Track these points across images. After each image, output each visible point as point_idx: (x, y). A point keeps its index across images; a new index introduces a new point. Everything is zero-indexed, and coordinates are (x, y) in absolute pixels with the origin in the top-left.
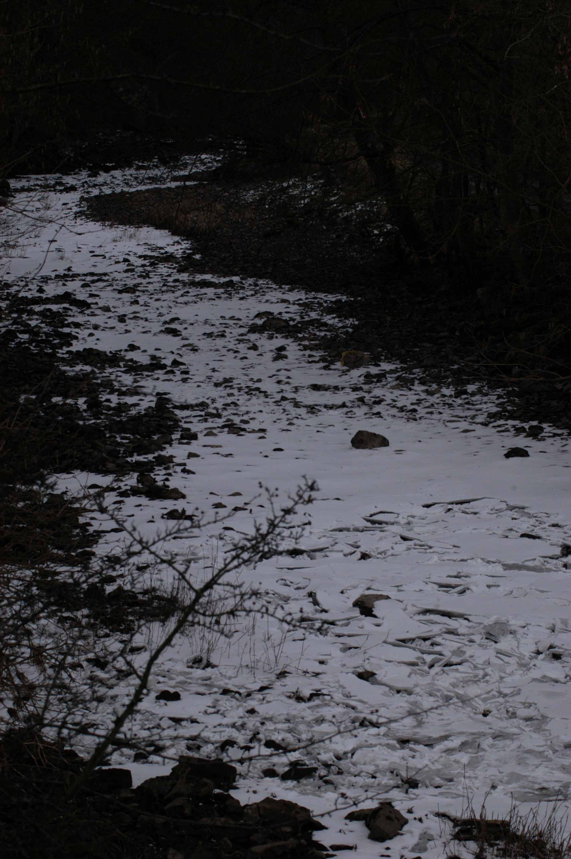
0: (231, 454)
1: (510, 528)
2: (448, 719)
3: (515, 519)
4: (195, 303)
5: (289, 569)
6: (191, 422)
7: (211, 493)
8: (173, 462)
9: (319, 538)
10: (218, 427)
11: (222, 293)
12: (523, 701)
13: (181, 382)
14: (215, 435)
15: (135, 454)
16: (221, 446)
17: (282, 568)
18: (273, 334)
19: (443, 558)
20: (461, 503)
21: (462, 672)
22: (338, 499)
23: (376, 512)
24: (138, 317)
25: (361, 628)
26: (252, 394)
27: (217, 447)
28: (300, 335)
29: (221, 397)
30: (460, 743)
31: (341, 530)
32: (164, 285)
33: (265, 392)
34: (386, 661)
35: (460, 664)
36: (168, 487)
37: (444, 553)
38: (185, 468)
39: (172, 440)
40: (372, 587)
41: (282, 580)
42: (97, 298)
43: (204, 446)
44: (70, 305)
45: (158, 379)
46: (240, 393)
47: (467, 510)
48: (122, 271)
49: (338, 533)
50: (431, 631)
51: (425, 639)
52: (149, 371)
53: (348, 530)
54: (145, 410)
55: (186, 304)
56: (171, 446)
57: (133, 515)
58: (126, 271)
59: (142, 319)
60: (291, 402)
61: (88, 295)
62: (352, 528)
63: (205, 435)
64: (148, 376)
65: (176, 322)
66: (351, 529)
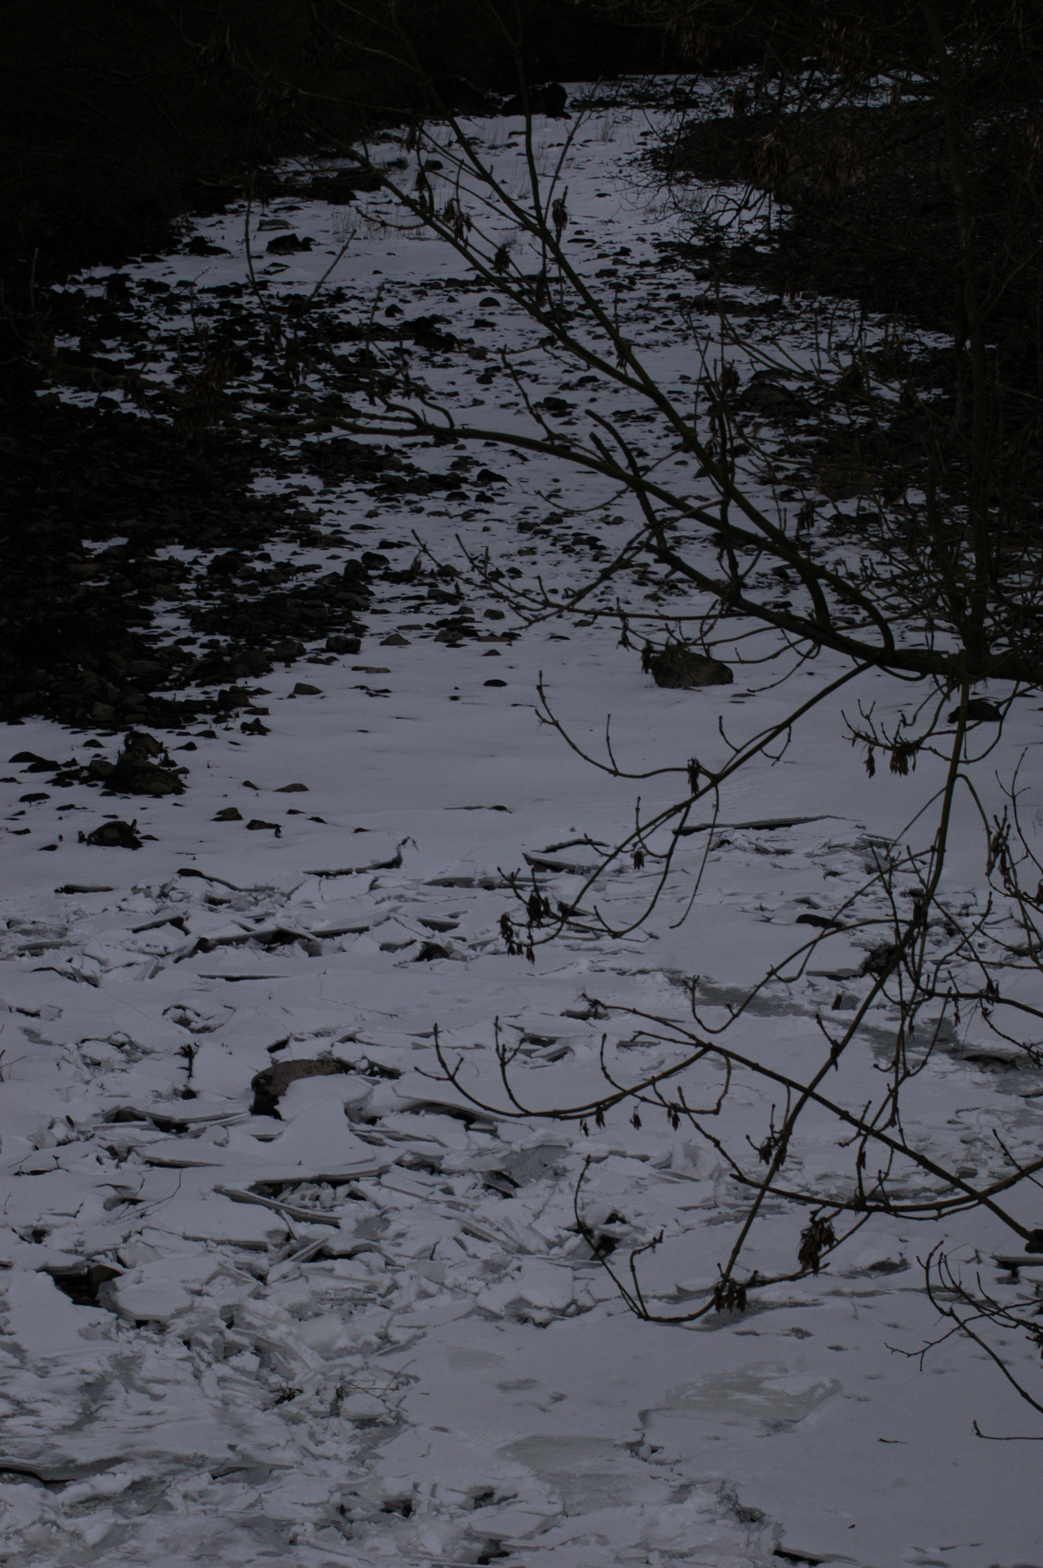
0: (387, 691)
1: (803, 896)
2: (162, 1413)
3: (834, 874)
4: (666, 344)
5: (230, 979)
6: (386, 612)
7: (247, 784)
8: (248, 705)
9: (377, 903)
10: (428, 625)
11: (740, 326)
12: (396, 1369)
13: (459, 519)
14: (407, 643)
15: (193, 683)
16: (387, 671)
17: (214, 977)
18: (752, 418)
19: (602, 965)
20: (772, 826)
21: (340, 1278)
22: (500, 808)
23: (564, 841)
24: (523, 373)
25: (221, 1145)
26: (573, 551)
27: (379, 671)
28: (802, 422)
29: (502, 556)
30: (127, 1483)
31: (449, 883)
32: (640, 306)
33: (603, 547)
34: (186, 1238)
35: (348, 1256)
36: (173, 764)
37: (615, 953)
38: (257, 721)
39: (302, 652)
40: (359, 1036)
41: (178, 1007)
42: (489, 329)
43: (355, 669)
44: (415, 344)
45: (420, 510)
46: (553, 548)
47: (767, 846)
48: (593, 274)
49: (441, 888)
50: (372, 1160)
51: (336, 1183)
52: (418, 494)
53: (467, 883)
54: (316, 582)
55: (647, 346)
56: (288, 666)
57: (27, 831)
58: (601, 274)
59: (529, 376)
60: (635, 572)
61: (472, 323)
62: (478, 878)
63: (382, 644)
64: (409, 503)
65: (589, 386)
66: (476, 882)
